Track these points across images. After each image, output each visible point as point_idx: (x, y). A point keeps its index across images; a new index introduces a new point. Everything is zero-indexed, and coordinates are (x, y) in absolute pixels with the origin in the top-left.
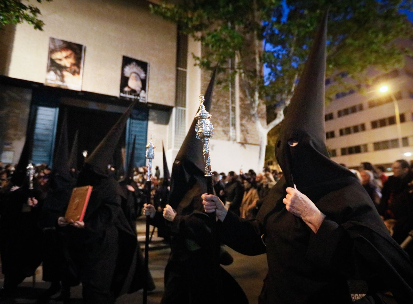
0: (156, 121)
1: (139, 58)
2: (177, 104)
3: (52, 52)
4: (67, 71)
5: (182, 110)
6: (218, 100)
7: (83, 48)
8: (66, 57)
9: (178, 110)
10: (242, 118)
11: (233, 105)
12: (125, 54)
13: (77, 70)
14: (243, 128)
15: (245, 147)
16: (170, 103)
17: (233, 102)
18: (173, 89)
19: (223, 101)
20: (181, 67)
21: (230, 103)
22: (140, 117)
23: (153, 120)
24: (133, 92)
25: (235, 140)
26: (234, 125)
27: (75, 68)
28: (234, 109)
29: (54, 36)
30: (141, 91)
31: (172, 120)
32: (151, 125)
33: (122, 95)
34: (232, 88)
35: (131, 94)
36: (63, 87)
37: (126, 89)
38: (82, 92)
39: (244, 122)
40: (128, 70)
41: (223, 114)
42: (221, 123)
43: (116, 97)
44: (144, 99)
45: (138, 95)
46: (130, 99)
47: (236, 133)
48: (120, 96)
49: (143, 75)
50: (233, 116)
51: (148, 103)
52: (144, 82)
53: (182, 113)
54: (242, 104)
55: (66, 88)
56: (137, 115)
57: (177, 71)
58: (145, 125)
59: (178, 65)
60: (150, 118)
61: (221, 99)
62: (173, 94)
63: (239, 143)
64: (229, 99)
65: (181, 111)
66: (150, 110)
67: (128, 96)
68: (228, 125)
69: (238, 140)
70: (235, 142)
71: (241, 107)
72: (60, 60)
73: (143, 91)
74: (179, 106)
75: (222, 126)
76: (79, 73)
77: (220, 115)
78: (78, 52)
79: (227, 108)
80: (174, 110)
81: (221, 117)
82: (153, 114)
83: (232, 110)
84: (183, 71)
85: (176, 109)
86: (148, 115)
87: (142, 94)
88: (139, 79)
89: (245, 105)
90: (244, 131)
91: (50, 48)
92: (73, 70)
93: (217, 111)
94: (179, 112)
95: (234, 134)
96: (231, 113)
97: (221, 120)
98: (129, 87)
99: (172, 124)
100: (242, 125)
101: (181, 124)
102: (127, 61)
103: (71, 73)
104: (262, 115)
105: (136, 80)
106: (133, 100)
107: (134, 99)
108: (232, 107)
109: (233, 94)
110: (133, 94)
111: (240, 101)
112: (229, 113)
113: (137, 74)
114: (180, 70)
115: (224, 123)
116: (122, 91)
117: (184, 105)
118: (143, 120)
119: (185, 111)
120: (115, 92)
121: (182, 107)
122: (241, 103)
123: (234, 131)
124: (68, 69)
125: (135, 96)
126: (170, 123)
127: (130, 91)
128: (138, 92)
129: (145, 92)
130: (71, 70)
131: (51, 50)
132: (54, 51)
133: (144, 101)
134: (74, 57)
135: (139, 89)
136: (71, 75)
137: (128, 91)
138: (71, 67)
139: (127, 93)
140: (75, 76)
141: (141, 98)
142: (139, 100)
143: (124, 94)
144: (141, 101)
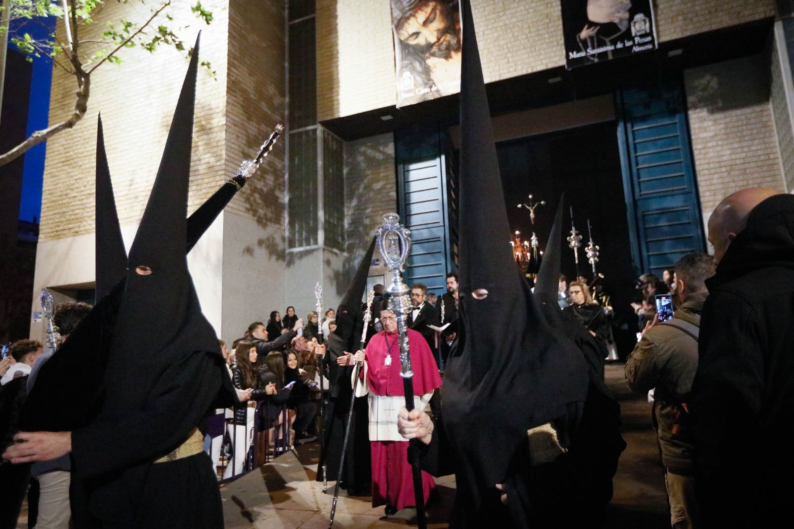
3: (399, 24)
4: (433, 55)
8: (426, 23)
13: (453, 42)
16: (755, 12)
24: (607, 30)
27: (448, 37)
30: (631, 19)
33: (574, 55)
35: (602, 44)
36: (431, 97)
37: (585, 34)
44: (649, 39)
45: (628, 35)
46: (602, 56)
55: (437, 96)
67: (592, 52)
72: (417, 34)
73: (639, 16)
76: (458, 48)
80: (779, 31)
91: (394, 20)
92: (444, 46)
98: (592, 24)
103: (439, 57)
106: (610, 57)
107: (615, 52)
110: (607, 40)
116: (571, 43)
120: (552, 56)
124: (435, 49)
125: (614, 43)
127: (598, 33)
128: (623, 28)
129: (648, 15)
130: (440, 50)
131: (396, 22)
132: (402, 21)
133: (650, 47)
134: (442, 13)
135: (627, 15)
136: (443, 60)
137: (591, 38)
138: (439, 39)
139: (589, 44)
140: (450, 60)
141: (637, 40)
142: (631, 47)
143: (579, 51)
144: (636, 49)
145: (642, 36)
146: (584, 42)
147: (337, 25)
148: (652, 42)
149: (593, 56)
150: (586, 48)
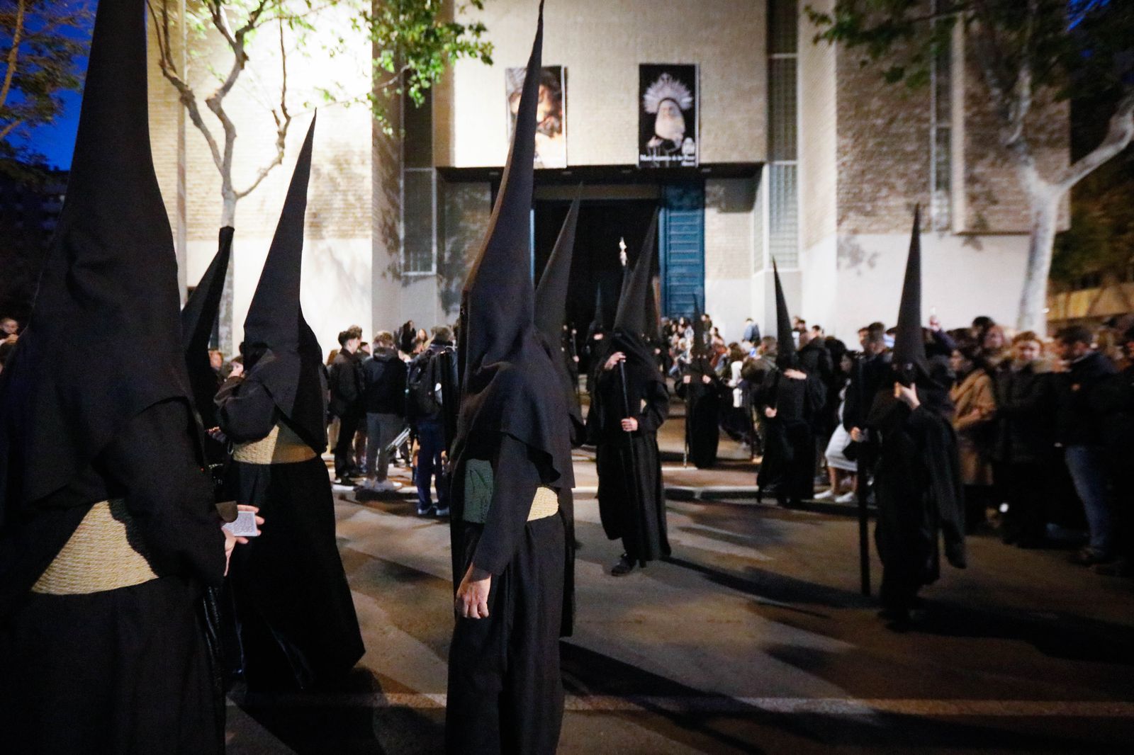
0: (723, 205)
1: (674, 60)
2: (771, 156)
3: (511, 98)
4: (540, 131)
5: (787, 167)
6: (892, 121)
7: (563, 71)
9: (775, 169)
10: (972, 158)
11: (944, 125)
12: (645, 60)
13: (557, 125)
14: (977, 188)
15: (978, 247)
16: (755, 156)
17: (944, 113)
18: (762, 117)
19: (906, 120)
20: (779, 52)
21: (933, 120)
22: (686, 201)
23: (716, 203)
24: (668, 146)
25: (948, 227)
26: (944, 184)
27: (552, 120)
28: (944, 137)
29: (513, 65)
30: (683, 141)
31: (762, 198)
32: (712, 217)
33: (644, 158)
34: (938, 75)
35: (662, 154)
37: (653, 143)
38: (569, 168)
39: (979, 170)
40: (653, 97)
41: (907, 157)
42: (900, 184)
43: (631, 167)
44: (692, 158)
45: (679, 152)
46: (662, 163)
47: (950, 205)
48: (641, 162)
49: (685, 101)
50: (943, 158)
51: (702, 166)
52: (689, 117)
53: (786, 176)
54: (975, 115)
55: (540, 167)
56: (681, 198)
57: (771, 64)
58: (698, 221)
59: (771, 48)
60: (707, 201)
61: (902, 115)
62: (761, 131)
63: (961, 234)
64: (928, 108)
65: (783, 170)
66: (708, 181)
67: (656, 158)
68: (925, 186)
69: (960, 226)
70: (948, 233)
71: (969, 124)
73: (689, 140)
74: (779, 159)
75: (906, 194)
76: (560, 131)
77: (898, 162)
78: (554, 83)
79: (923, 136)
80: (766, 171)
81: (901, 168)
82: (715, 189)
83: (938, 140)
84: (786, 60)
85: (771, 167)
86: (703, 194)
87: (688, 147)
88: (677, 111)
89: (985, 114)
90: (981, 196)
91: (507, 93)
92: (549, 126)
93: (886, 154)
94: (779, 175)
95: (946, 210)
96: (934, 149)
97: (903, 176)
98: (658, 137)
99: (761, 207)
100: (971, 180)
101: (786, 204)
102: (649, 75)
103: (545, 134)
104: (1052, 133)
105: (672, 116)
106: (667, 165)
107: (671, 162)
108: (939, 131)
109: (944, 92)
110: (667, 152)
111: (967, 108)
112: (928, 152)
113: (673, 100)
114: (779, 61)
115: (910, 183)
116: (643, 149)
117: (792, 154)
118: (694, 208)
119: (794, 167)
120: (628, 155)
121: (787, 158)
122: (969, 114)
123: (945, 201)
125: (671, 155)
126: (757, 205)
127: (661, 146)
128: (678, 145)
129: (694, 140)
130: (545, 128)
131: (509, 95)
132: (515, 95)
133: (692, 164)
134: (549, 97)
135: (681, 137)
136: (547, 138)
137: (657, 148)
138: (545, 120)
139: (655, 151)
140: (553, 139)
141: (686, 157)
142: (680, 162)
143: (647, 155)
144: (685, 164)
145: (690, 155)
146: (652, 150)
147: (453, 81)
148: (694, 161)
149: (656, 162)
150: (652, 154)
